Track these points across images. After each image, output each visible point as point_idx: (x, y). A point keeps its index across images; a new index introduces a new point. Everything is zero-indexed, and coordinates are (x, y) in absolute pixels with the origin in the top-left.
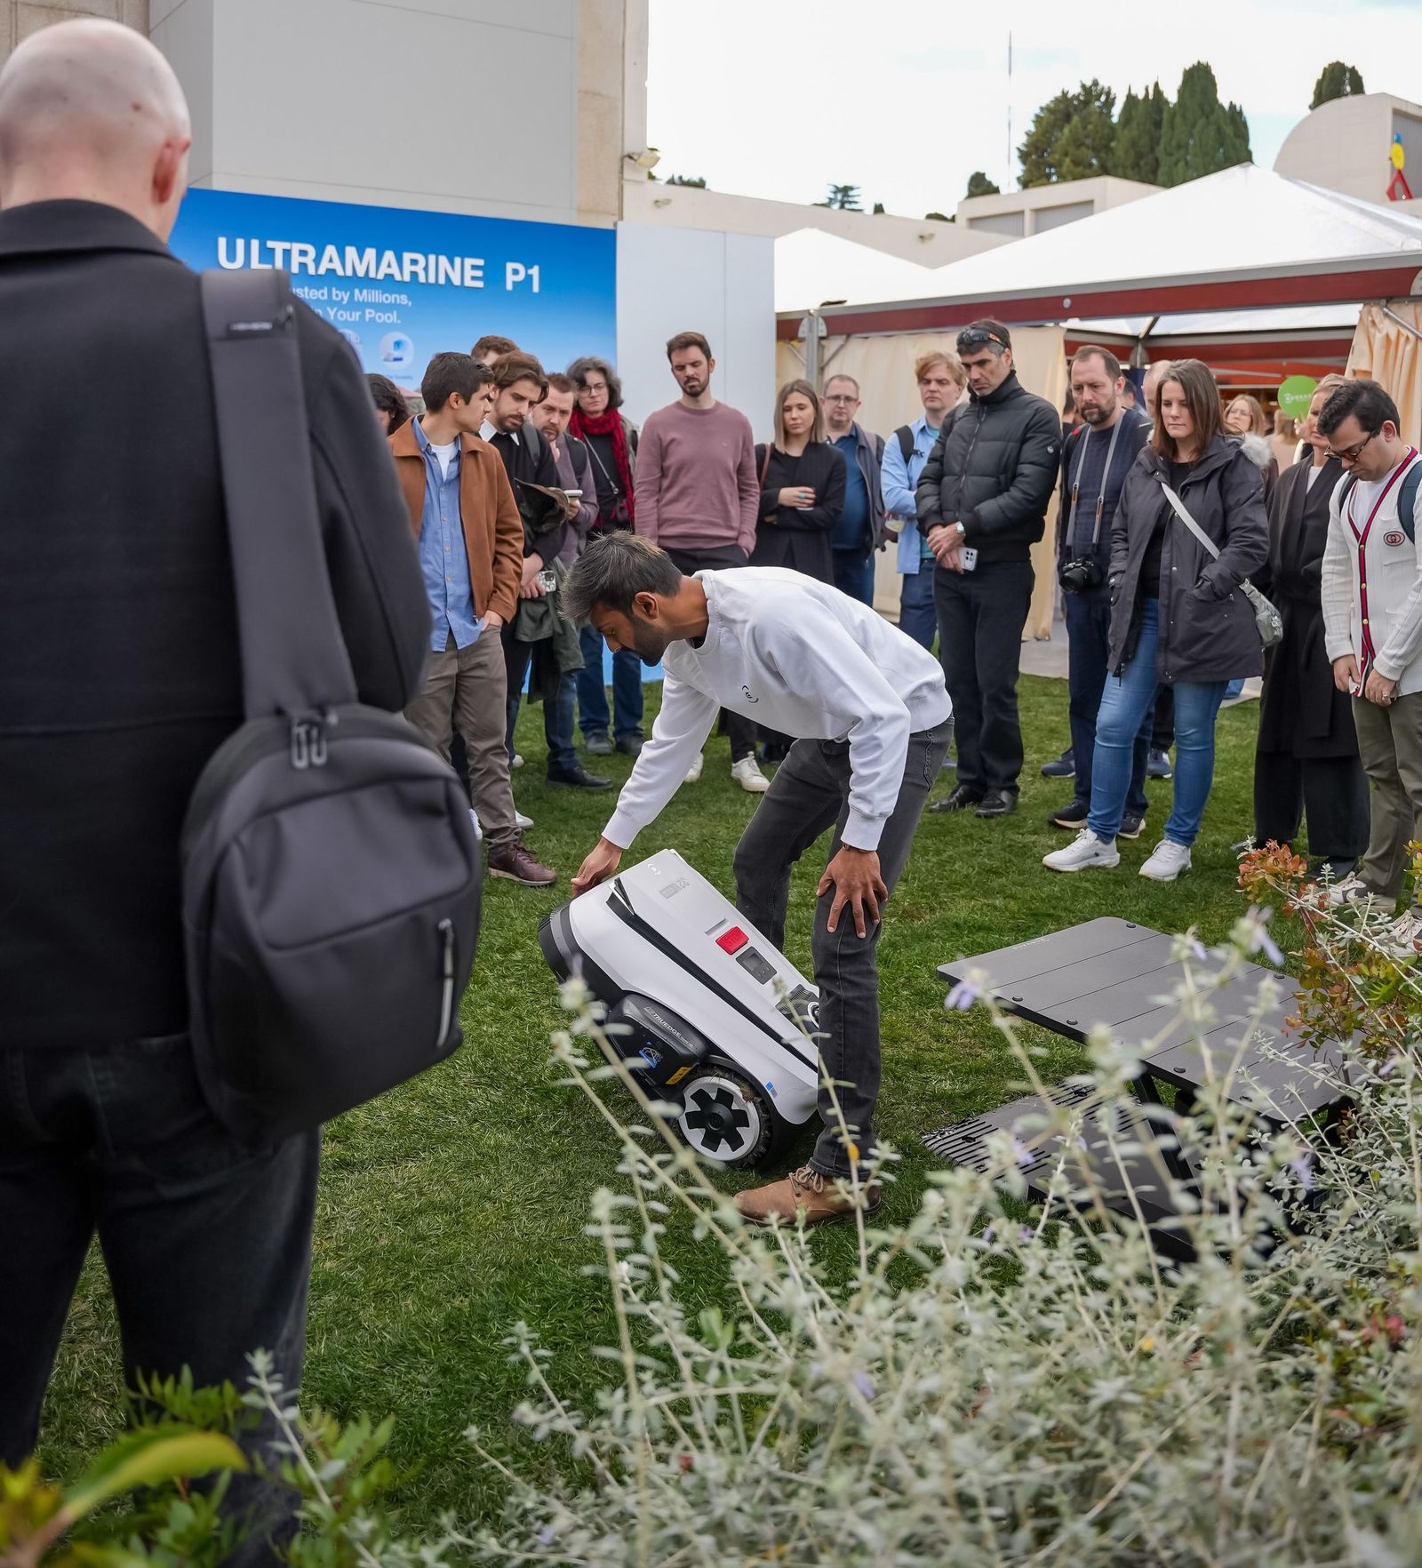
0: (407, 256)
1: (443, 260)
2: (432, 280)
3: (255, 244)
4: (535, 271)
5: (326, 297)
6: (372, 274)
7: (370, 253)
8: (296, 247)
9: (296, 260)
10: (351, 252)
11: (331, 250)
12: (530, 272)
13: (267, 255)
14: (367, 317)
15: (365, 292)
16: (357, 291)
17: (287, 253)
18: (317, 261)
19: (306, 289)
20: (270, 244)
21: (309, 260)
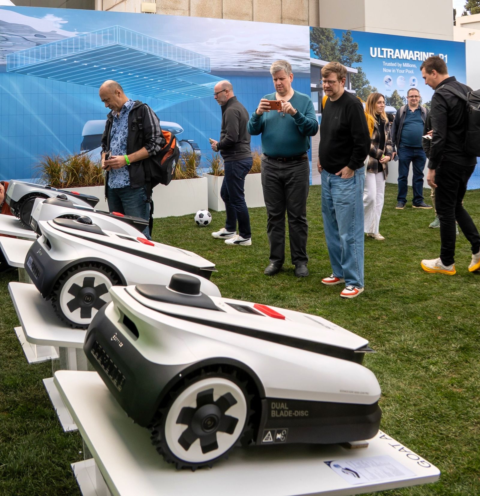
0: (415, 52)
1: (424, 53)
2: (422, 60)
3: (379, 49)
4: (446, 56)
5: (396, 66)
6: (407, 58)
7: (407, 51)
8: (389, 50)
9: (389, 54)
10: (402, 51)
11: (397, 51)
12: (445, 56)
13: (382, 52)
14: (406, 71)
15: (405, 64)
16: (403, 63)
17: (387, 51)
18: (394, 54)
19: (391, 63)
20: (383, 49)
21: (392, 54)
